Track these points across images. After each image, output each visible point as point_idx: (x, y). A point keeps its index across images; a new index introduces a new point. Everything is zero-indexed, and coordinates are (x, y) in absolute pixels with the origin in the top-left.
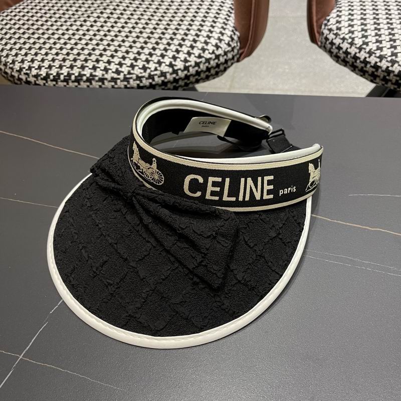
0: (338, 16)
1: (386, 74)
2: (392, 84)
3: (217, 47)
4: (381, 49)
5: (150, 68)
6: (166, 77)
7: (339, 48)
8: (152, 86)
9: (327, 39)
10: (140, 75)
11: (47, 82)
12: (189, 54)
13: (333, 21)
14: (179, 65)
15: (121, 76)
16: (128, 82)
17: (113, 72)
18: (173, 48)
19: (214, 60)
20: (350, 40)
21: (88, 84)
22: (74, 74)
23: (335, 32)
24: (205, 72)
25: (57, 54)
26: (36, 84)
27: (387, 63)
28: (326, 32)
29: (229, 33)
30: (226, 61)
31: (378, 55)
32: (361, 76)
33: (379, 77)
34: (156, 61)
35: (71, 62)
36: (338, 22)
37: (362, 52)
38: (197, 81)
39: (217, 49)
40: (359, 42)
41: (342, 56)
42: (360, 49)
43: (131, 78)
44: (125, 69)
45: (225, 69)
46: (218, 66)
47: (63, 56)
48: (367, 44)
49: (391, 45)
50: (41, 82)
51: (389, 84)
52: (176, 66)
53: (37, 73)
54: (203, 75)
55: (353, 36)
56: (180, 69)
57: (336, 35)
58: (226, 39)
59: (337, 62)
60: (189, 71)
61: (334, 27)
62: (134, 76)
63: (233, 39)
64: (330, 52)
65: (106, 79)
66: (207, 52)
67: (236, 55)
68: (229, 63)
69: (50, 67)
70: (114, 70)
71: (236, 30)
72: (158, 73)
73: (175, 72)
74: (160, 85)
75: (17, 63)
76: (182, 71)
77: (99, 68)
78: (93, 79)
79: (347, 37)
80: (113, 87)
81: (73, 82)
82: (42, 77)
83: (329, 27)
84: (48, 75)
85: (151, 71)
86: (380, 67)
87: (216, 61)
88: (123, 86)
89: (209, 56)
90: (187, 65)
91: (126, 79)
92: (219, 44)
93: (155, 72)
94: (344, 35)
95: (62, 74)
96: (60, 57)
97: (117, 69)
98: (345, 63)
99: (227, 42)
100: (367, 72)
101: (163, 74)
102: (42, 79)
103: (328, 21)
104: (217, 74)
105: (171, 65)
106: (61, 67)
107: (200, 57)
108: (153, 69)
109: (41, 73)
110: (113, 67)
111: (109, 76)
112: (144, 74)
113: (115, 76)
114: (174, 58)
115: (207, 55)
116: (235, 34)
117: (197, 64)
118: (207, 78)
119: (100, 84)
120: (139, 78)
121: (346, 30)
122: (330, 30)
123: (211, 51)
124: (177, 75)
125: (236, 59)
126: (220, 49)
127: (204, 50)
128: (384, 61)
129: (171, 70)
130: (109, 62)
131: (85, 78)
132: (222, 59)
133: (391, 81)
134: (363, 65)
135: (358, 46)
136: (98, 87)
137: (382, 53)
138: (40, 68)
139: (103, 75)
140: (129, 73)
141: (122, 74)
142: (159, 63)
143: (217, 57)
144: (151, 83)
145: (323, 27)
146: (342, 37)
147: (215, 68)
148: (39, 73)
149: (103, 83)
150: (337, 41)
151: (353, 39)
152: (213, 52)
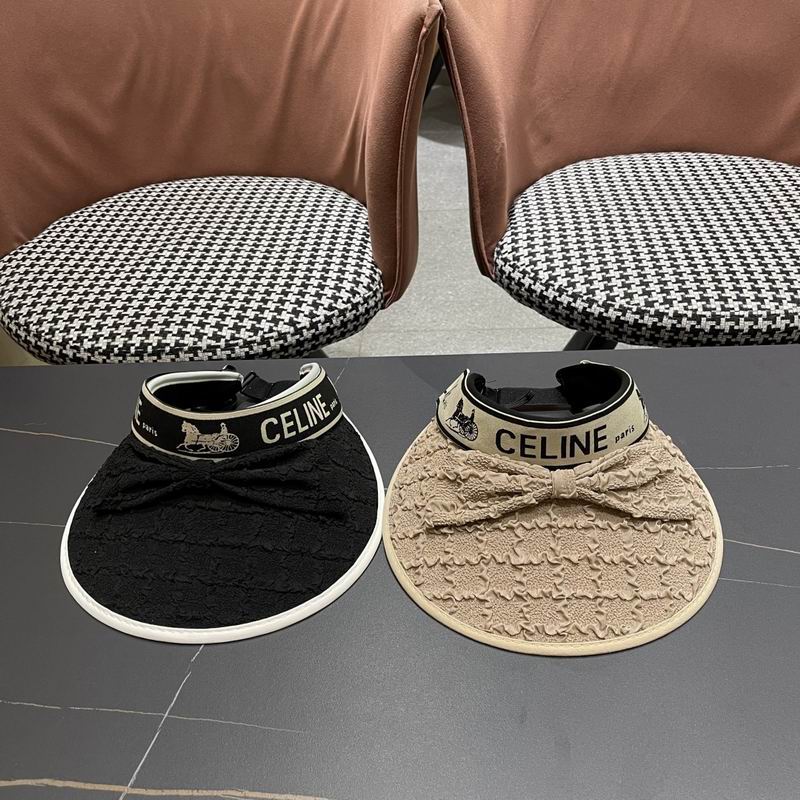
0: (513, 241)
1: (584, 317)
2: (594, 329)
3: (354, 293)
4: (573, 285)
5: (262, 329)
6: (286, 340)
7: (520, 284)
8: (266, 354)
9: (502, 272)
10: (249, 339)
11: (109, 358)
12: (315, 305)
13: (507, 248)
14: (304, 321)
15: (222, 343)
16: (233, 351)
17: (209, 338)
18: (292, 298)
19: (350, 311)
20: (532, 275)
21: (173, 356)
22: (151, 344)
23: (512, 263)
24: (339, 328)
25: (120, 316)
26: (90, 361)
27: (582, 303)
28: (500, 263)
29: (368, 272)
30: (367, 311)
31: (570, 293)
32: (553, 320)
33: (576, 320)
34: (270, 319)
35: (143, 328)
36: (515, 249)
37: (550, 290)
38: (329, 341)
39: (354, 296)
40: (544, 276)
41: (526, 294)
42: (547, 286)
43: (237, 344)
44: (226, 333)
45: (367, 321)
46: (356, 318)
47: (131, 319)
48: (555, 279)
49: (586, 279)
50: (100, 359)
51: (591, 330)
52: (299, 323)
53: (93, 346)
54: (336, 333)
55: (536, 268)
56: (305, 327)
57: (514, 267)
58: (366, 281)
59: (520, 301)
60: (317, 329)
61: (510, 257)
62: (241, 342)
63: (373, 280)
64: (509, 289)
65: (200, 348)
66: (340, 301)
67: (380, 301)
68: (372, 313)
69: (112, 336)
70: (210, 335)
71: (376, 267)
72: (275, 334)
73: (298, 331)
74: (277, 352)
75: (57, 332)
76: (308, 330)
77: (188, 333)
78: (181, 350)
79: (528, 269)
80: (210, 358)
81: (149, 355)
82: (101, 351)
83: (504, 256)
84: (110, 348)
85: (265, 333)
86: (576, 309)
87: (354, 312)
88: (225, 357)
89: (343, 306)
90: (314, 320)
91: (228, 347)
92: (355, 289)
93: (271, 335)
94: (524, 267)
95: (133, 345)
96: (126, 320)
97: (215, 333)
98: (530, 303)
99: (366, 285)
100: (560, 315)
101: (282, 336)
102: (100, 354)
103: (502, 248)
104: (356, 329)
105: (292, 323)
106: (129, 335)
107: (331, 308)
108: (266, 330)
109: (100, 345)
110: (209, 331)
111: (203, 344)
112: (254, 338)
113: (213, 343)
114: (296, 312)
115: (340, 305)
116: (375, 272)
117: (328, 319)
118: (343, 336)
119: (191, 355)
120: (247, 344)
121: (526, 261)
122: (506, 260)
123: (345, 300)
124: (302, 335)
125: (380, 306)
126: (357, 296)
127: (335, 298)
128: (579, 301)
129: (292, 329)
130: (202, 324)
131: (168, 349)
132: (362, 309)
133: (591, 325)
134: (553, 306)
135: (543, 282)
136: (187, 360)
137: (575, 291)
138: (96, 338)
139: (195, 343)
140: (233, 338)
141: (223, 340)
142: (275, 321)
143: (355, 306)
144: (264, 350)
145: (496, 256)
146: (521, 269)
147: (352, 322)
148: (96, 346)
149: (196, 355)
150: (516, 275)
151: (536, 272)
152: (349, 301)
